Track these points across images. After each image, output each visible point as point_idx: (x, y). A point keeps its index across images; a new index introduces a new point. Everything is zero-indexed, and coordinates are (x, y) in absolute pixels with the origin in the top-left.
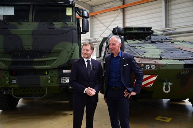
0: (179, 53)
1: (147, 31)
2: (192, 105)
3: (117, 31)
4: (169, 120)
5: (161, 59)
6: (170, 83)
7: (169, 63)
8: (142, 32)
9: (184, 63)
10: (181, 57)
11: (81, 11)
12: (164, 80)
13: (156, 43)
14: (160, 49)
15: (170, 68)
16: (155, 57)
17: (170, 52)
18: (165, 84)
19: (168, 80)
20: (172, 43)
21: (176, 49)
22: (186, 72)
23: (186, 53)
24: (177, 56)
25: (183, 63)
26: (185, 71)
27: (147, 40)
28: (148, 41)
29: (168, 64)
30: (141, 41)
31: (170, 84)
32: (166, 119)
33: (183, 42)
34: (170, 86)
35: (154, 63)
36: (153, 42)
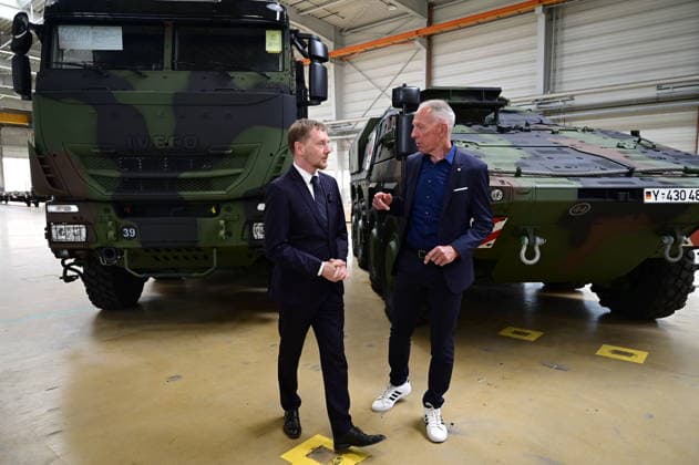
0: (572, 159)
1: (487, 98)
3: (401, 97)
4: (534, 336)
5: (518, 174)
6: (541, 237)
7: (538, 186)
8: (475, 101)
9: (580, 186)
10: (573, 169)
11: (306, 41)
12: (524, 230)
13: (512, 132)
14: (519, 148)
15: (540, 198)
16: (504, 169)
17: (544, 156)
18: (526, 240)
19: (535, 229)
20: (553, 133)
21: (565, 149)
22: (584, 211)
23: (587, 160)
24: (563, 168)
25: (576, 184)
26: (583, 207)
27: (486, 126)
28: (490, 127)
29: (536, 188)
30: (469, 126)
31: (539, 241)
32: (527, 334)
33: (583, 130)
34: (540, 247)
35: (500, 185)
36: (502, 131)
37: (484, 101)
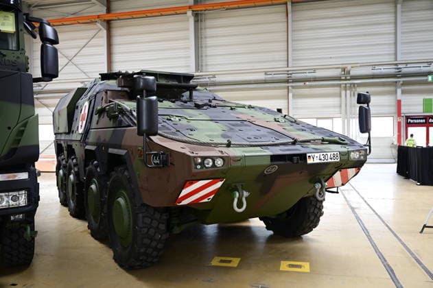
0: (251, 132)
1: (184, 82)
2: (265, 226)
3: (142, 84)
4: (235, 262)
5: (229, 145)
6: (246, 191)
7: (246, 154)
8: (176, 83)
9: (271, 154)
10: (260, 140)
12: (236, 186)
13: (205, 107)
14: (216, 121)
15: (248, 163)
16: (216, 141)
17: (237, 128)
18: (237, 194)
19: (242, 186)
20: (232, 109)
21: (245, 123)
22: (273, 170)
23: (264, 131)
24: (252, 137)
25: (269, 152)
27: (186, 102)
28: (189, 104)
29: (245, 156)
30: (174, 102)
31: (246, 194)
32: (230, 261)
33: (249, 108)
34: (246, 198)
35: (220, 154)
36: (198, 107)
37: (183, 84)
